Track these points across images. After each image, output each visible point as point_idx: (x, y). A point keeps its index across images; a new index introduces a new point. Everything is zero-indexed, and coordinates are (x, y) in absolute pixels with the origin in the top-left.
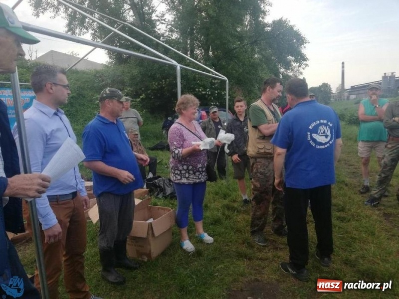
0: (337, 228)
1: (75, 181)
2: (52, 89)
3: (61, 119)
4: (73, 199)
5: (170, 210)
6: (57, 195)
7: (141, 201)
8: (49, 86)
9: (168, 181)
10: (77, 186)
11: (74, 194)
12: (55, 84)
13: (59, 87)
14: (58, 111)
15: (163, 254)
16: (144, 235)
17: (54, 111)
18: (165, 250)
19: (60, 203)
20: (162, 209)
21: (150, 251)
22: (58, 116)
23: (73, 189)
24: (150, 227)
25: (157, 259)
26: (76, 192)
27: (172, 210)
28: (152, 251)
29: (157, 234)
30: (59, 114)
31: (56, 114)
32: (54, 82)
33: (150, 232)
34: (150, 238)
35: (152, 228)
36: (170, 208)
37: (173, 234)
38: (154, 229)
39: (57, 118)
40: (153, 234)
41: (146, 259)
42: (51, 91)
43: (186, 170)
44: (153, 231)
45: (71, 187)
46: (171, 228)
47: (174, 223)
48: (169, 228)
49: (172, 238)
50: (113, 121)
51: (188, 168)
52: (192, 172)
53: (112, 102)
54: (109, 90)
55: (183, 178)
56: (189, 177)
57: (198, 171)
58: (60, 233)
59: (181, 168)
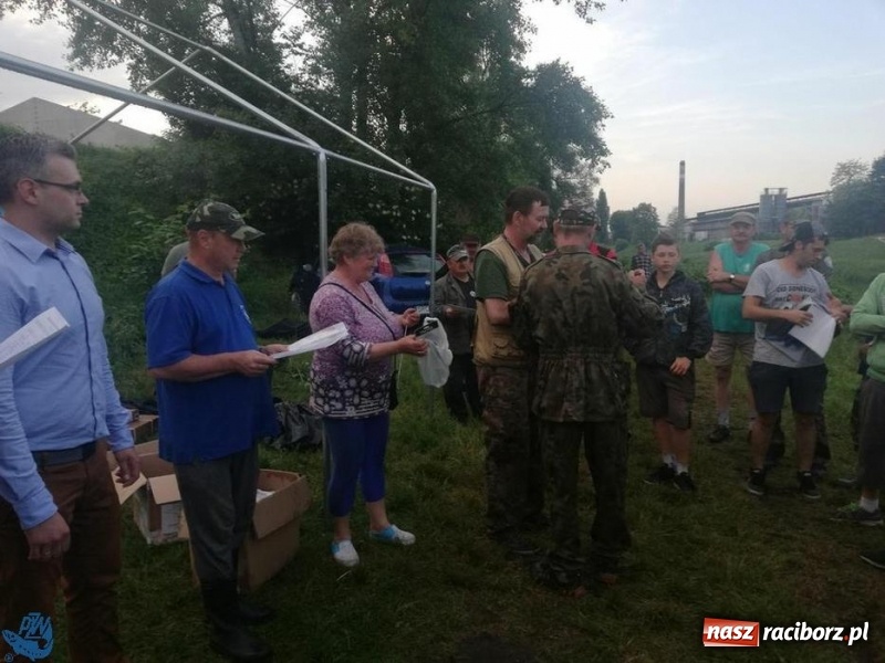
0: (660, 519)
1: (92, 418)
2: (32, 193)
3: (64, 267)
5: (296, 478)
8: (27, 187)
9: (296, 410)
10: (95, 427)
12: (43, 183)
14: (58, 245)
17: (44, 248)
22: (57, 259)
23: (86, 436)
26: (94, 443)
27: (299, 479)
28: (251, 573)
29: (262, 532)
30: (60, 254)
31: (49, 254)
32: (38, 176)
36: (296, 474)
37: (302, 531)
39: (53, 264)
42: (32, 199)
43: (353, 389)
45: (81, 431)
46: (297, 517)
47: (303, 508)
48: (291, 519)
49: (301, 543)
50: (217, 279)
51: (359, 383)
52: (366, 393)
53: (213, 236)
54: (210, 208)
55: (348, 408)
56: (360, 404)
57: (380, 390)
58: (65, 535)
59: (343, 385)
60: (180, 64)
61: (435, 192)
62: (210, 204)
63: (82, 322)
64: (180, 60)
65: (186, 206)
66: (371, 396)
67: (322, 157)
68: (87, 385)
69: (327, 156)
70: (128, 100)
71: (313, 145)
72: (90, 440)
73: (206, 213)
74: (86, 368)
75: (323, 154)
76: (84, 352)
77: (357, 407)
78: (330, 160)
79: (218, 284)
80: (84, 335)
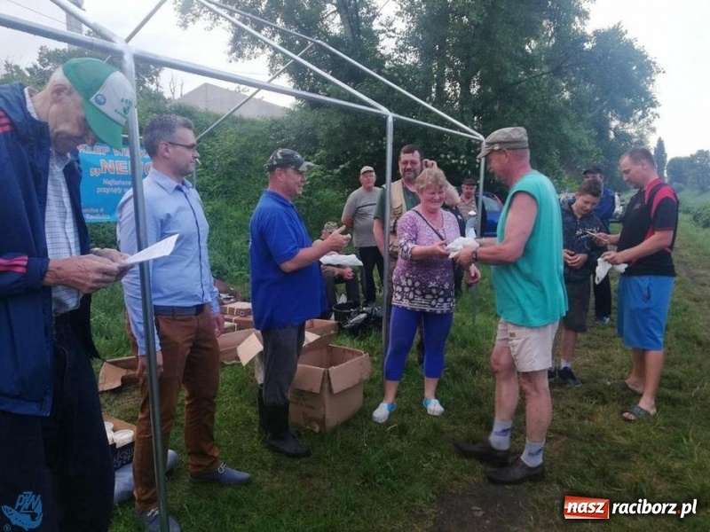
1: (201, 290)
2: (167, 151)
3: (186, 196)
4: (196, 315)
5: (363, 355)
6: (173, 307)
7: (319, 337)
8: (164, 147)
10: (203, 296)
11: (200, 309)
12: (173, 144)
13: (179, 148)
15: (346, 424)
16: (317, 390)
17: (175, 184)
18: (349, 419)
19: (178, 318)
20: (349, 351)
21: (324, 416)
22: (182, 191)
23: (197, 300)
24: (326, 376)
25: (334, 431)
26: (202, 305)
28: (327, 417)
29: (336, 389)
30: (184, 188)
31: (178, 189)
32: (171, 140)
33: (326, 385)
34: (326, 395)
35: (329, 379)
37: (365, 395)
38: (332, 381)
39: (180, 195)
40: (331, 390)
41: (317, 429)
42: (166, 154)
44: (330, 384)
45: (194, 297)
46: (361, 382)
47: (366, 377)
48: (357, 382)
49: (364, 403)
51: (413, 283)
52: (418, 292)
53: (286, 172)
55: (404, 300)
56: (413, 299)
57: (431, 293)
59: (404, 283)
60: (297, 58)
62: (281, 151)
63: (196, 230)
64: (296, 54)
66: (423, 295)
67: (390, 120)
68: (198, 269)
69: (394, 118)
70: (260, 87)
71: (384, 110)
73: (280, 157)
74: (198, 259)
75: (391, 116)
76: (197, 249)
77: (410, 300)
78: (396, 122)
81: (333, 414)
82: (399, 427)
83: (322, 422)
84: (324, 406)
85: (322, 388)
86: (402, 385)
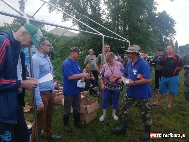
1: (52, 85)
2: (42, 47)
3: (47, 59)
4: (50, 93)
5: (96, 102)
6: (44, 91)
7: (84, 96)
8: (41, 45)
9: (99, 89)
10: (52, 87)
12: (44, 45)
13: (45, 46)
14: (46, 55)
15: (92, 122)
17: (44, 56)
18: (93, 121)
19: (46, 94)
20: (93, 101)
21: (86, 120)
24: (86, 108)
25: (88, 124)
29: (89, 112)
30: (46, 57)
31: (45, 57)
32: (43, 44)
34: (86, 114)
37: (97, 113)
38: (88, 110)
39: (45, 58)
40: (87, 112)
41: (84, 124)
42: (42, 48)
46: (96, 110)
47: (97, 108)
48: (95, 110)
49: (97, 116)
50: (74, 61)
53: (75, 53)
54: (75, 48)
58: (43, 107)
60: (79, 21)
61: (129, 43)
62: (75, 47)
63: (50, 69)
65: (81, 47)
67: (103, 37)
72: (51, 89)
73: (74, 49)
78: (105, 38)
79: (74, 62)
80: (50, 71)
81: (88, 119)
82: (107, 123)
83: (85, 122)
84: (86, 117)
85: (85, 112)
86: (107, 110)
